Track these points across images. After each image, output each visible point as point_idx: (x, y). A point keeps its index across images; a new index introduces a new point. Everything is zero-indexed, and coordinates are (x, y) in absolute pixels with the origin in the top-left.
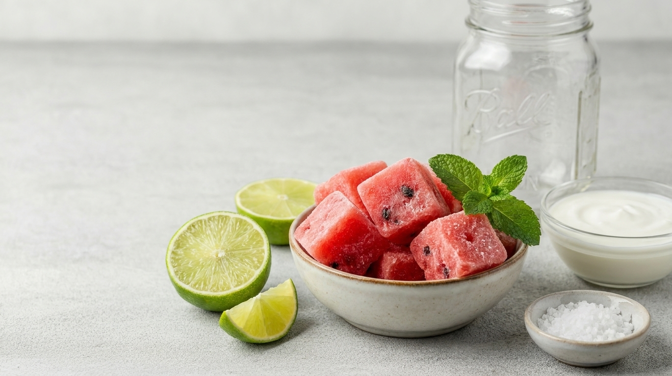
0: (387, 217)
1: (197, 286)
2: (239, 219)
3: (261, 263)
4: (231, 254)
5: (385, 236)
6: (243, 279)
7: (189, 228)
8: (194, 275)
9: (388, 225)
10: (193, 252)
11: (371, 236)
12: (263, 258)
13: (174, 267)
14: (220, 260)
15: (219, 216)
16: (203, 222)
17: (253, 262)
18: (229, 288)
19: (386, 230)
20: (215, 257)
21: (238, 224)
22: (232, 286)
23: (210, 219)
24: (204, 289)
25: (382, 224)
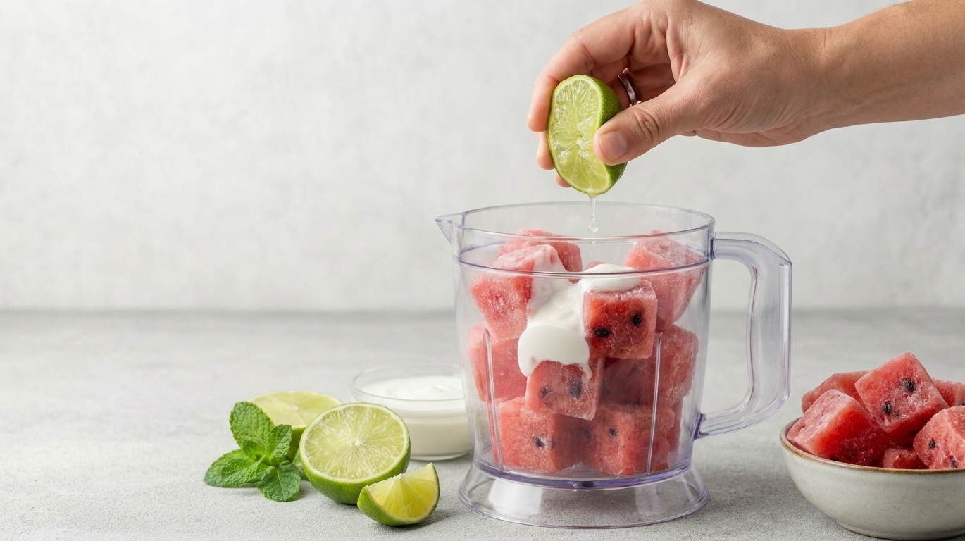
0: (888, 411)
1: (334, 474)
2: (377, 409)
3: (401, 451)
4: (367, 443)
5: (886, 430)
6: (381, 466)
7: (324, 419)
8: (330, 463)
9: (890, 420)
10: (329, 441)
11: (872, 431)
12: (402, 446)
13: (308, 457)
14: (356, 449)
15: (354, 407)
16: (339, 414)
17: (392, 450)
18: (367, 475)
19: (887, 424)
20: (351, 445)
21: (375, 414)
22: (370, 473)
23: (345, 410)
24: (340, 477)
25: (883, 419)
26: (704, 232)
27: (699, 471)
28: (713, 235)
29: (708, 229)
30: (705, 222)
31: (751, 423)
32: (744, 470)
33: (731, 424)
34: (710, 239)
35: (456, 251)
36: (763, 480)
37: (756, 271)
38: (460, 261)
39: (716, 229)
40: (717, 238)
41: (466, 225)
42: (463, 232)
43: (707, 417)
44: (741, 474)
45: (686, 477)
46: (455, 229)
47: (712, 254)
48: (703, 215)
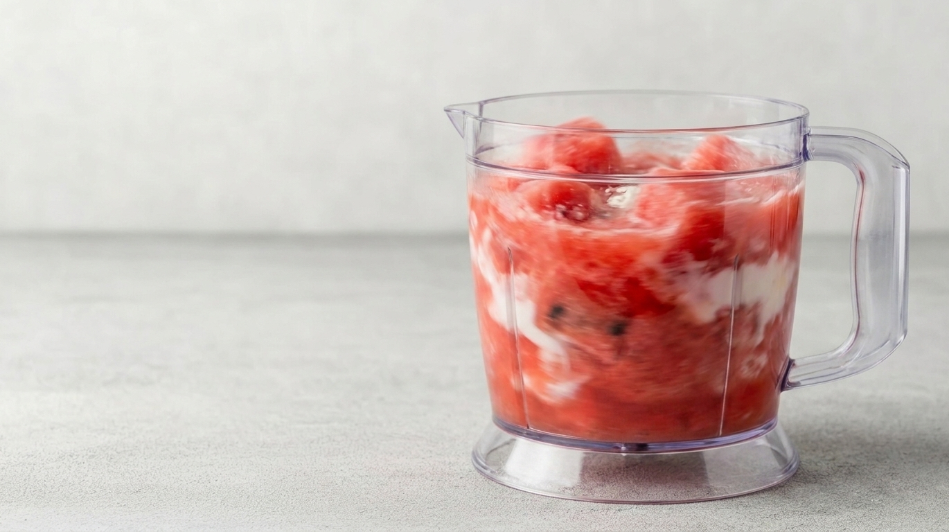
26: (794, 124)
27: (787, 431)
28: (807, 130)
29: (801, 123)
30: (798, 113)
31: (854, 372)
32: (845, 430)
33: (831, 372)
34: (802, 134)
35: (471, 151)
36: (869, 444)
37: (862, 178)
38: (476, 162)
39: (811, 122)
40: (811, 133)
41: (485, 115)
42: (481, 123)
43: (797, 362)
44: (840, 435)
45: (770, 440)
46: (470, 120)
47: (805, 155)
48: (794, 105)
